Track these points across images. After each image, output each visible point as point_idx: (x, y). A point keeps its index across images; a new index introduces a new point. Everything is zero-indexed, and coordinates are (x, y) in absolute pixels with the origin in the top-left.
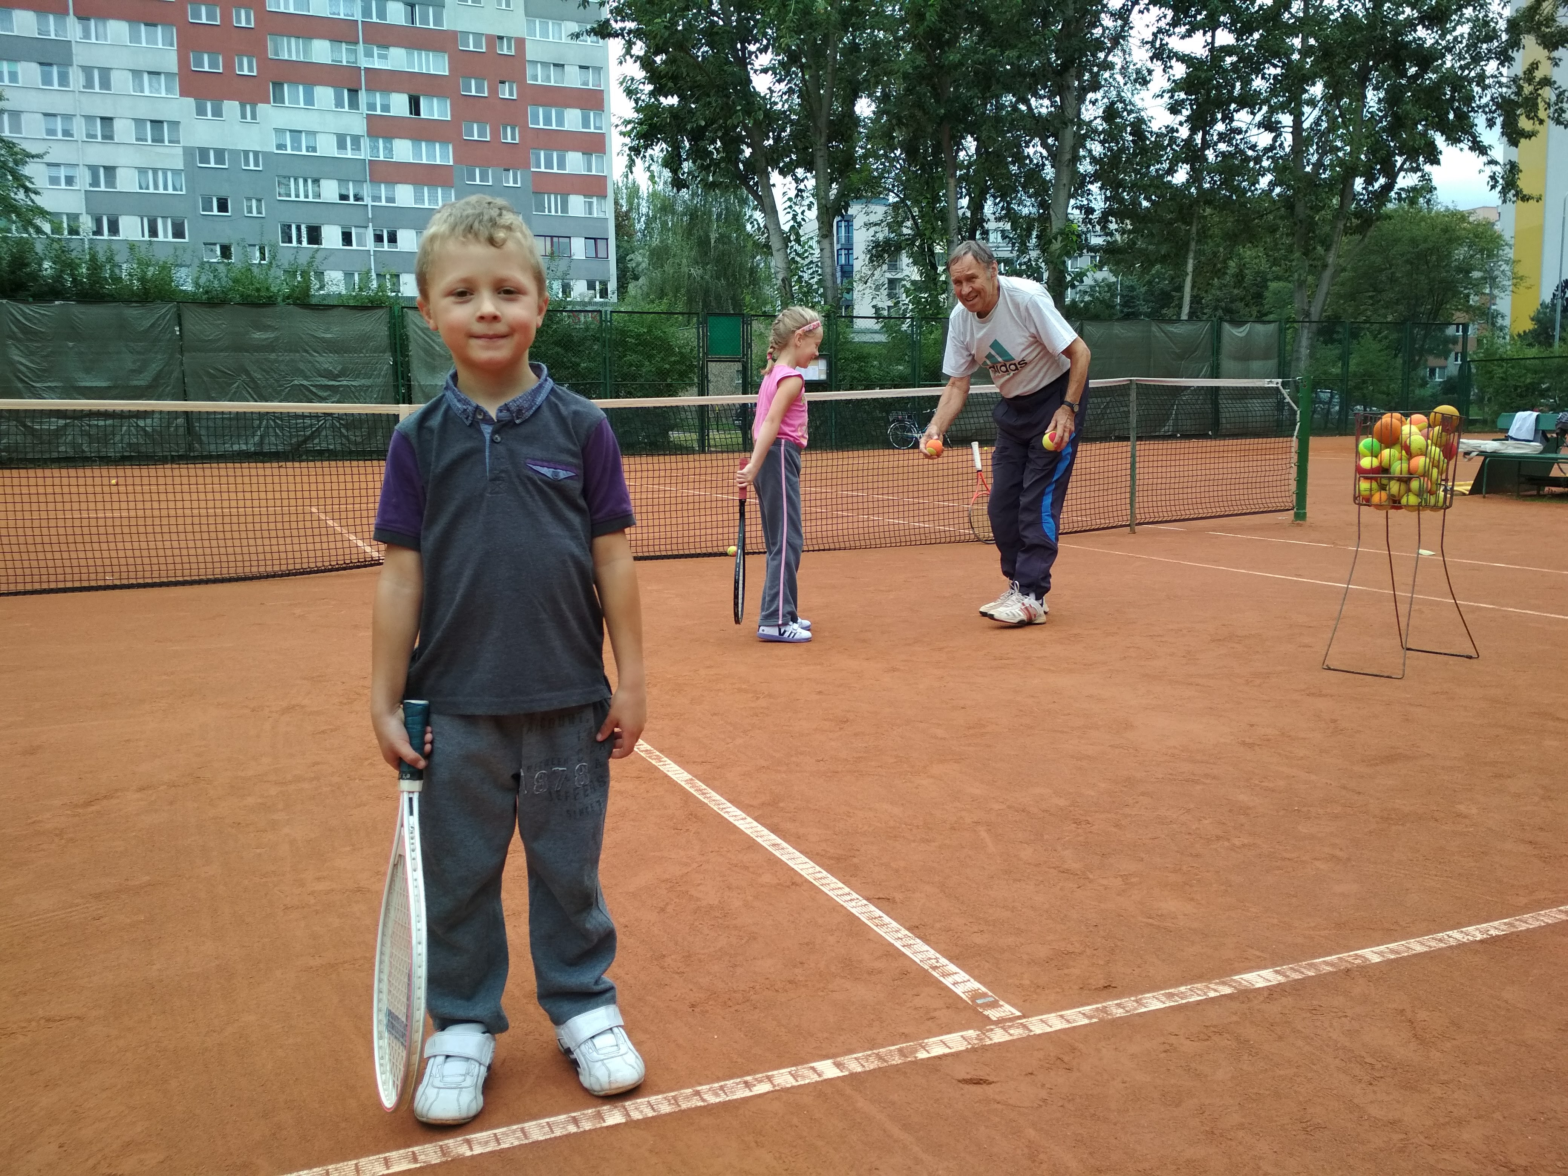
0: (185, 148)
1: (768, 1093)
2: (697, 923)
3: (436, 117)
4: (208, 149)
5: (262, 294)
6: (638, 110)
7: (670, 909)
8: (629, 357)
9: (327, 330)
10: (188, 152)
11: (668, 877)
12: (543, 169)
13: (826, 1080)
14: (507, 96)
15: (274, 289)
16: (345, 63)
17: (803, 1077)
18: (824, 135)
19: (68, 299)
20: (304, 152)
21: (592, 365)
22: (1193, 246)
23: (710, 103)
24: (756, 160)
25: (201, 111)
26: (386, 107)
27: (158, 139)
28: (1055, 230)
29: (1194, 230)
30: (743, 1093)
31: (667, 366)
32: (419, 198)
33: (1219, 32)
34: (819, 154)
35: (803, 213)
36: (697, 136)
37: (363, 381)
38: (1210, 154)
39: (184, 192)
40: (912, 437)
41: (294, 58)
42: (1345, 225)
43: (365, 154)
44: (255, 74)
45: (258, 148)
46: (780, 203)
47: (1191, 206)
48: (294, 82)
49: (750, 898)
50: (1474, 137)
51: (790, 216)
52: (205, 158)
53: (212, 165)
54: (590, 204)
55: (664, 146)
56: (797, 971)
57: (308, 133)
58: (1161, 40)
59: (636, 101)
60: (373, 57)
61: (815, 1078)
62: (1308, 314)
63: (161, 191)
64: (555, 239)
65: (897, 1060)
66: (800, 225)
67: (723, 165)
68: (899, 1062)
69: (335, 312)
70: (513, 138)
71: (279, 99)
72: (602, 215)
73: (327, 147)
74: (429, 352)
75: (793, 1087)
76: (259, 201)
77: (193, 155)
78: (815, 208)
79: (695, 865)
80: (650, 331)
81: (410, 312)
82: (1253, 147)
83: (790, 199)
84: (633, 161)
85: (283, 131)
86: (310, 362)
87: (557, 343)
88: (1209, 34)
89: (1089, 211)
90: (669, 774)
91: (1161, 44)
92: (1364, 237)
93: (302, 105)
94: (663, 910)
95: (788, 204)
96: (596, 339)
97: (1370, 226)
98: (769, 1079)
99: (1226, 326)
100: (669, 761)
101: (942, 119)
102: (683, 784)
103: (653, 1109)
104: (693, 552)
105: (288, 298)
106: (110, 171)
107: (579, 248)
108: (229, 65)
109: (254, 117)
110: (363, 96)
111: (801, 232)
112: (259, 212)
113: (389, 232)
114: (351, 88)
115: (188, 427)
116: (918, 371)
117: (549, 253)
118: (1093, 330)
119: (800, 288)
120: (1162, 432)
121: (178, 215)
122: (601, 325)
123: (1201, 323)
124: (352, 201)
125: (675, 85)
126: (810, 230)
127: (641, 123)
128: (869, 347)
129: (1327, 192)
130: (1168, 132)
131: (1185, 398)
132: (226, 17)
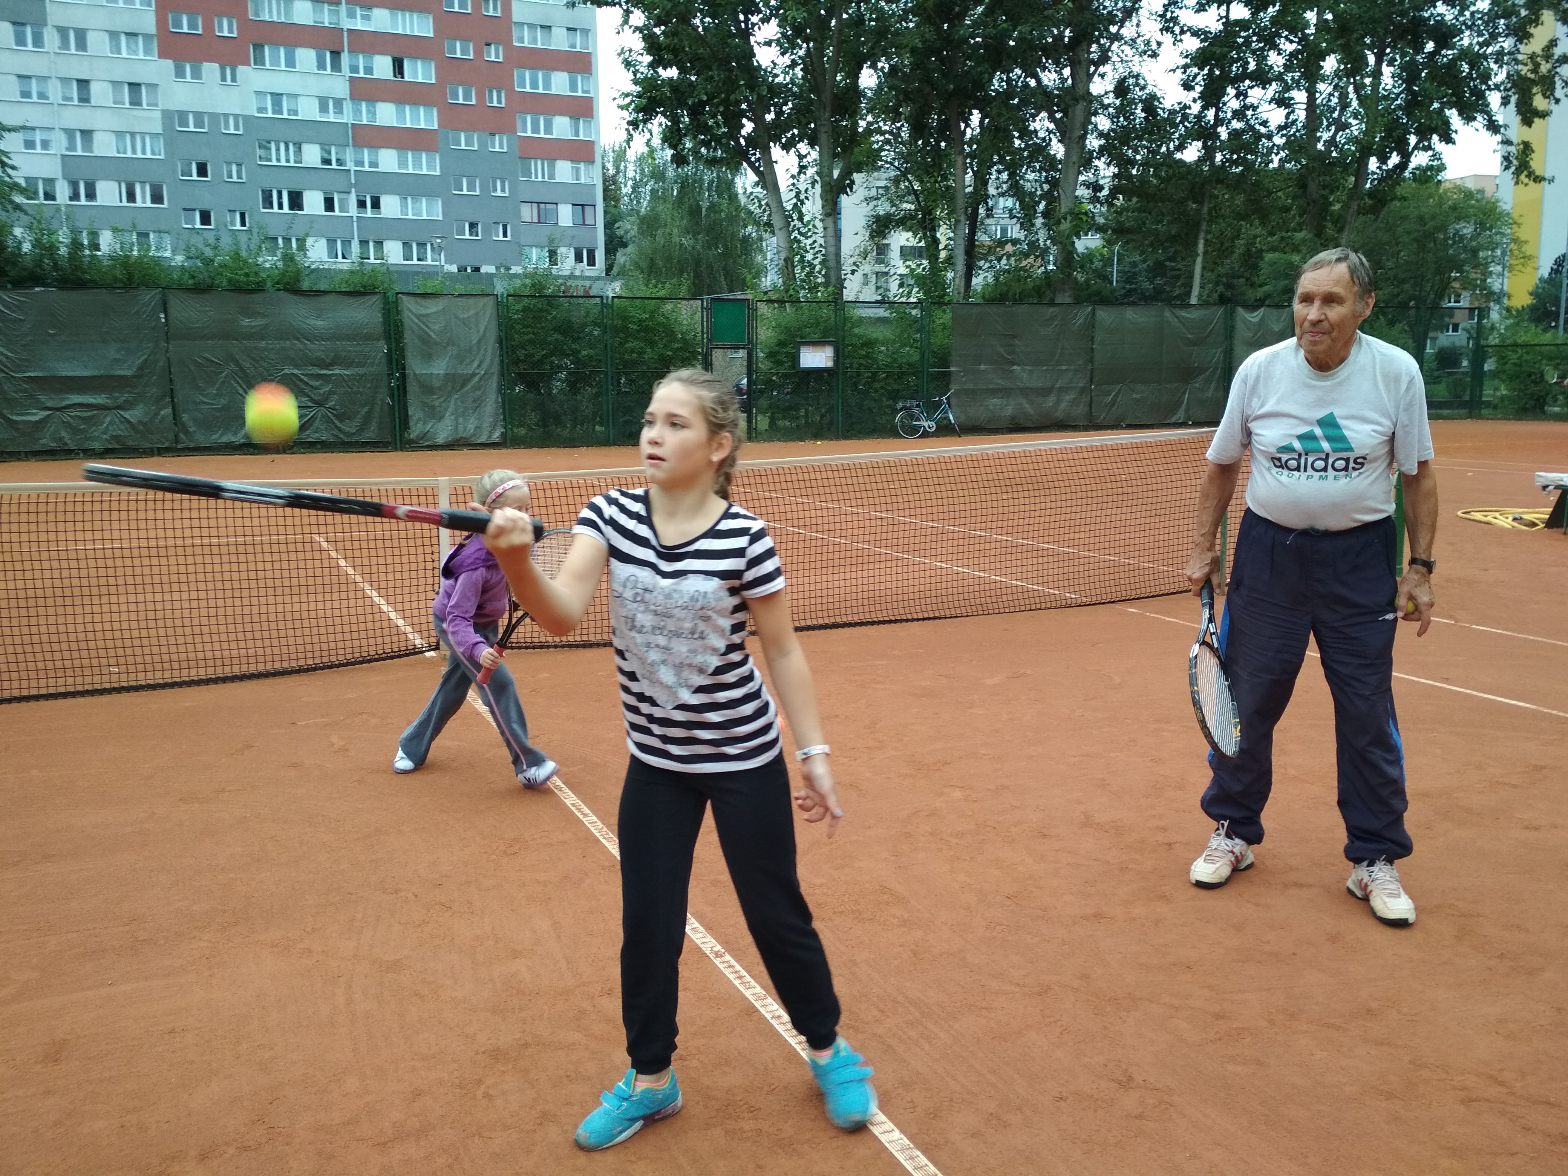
0: (163, 111)
3: (420, 80)
4: (187, 112)
5: (251, 279)
6: (636, 82)
8: (631, 344)
9: (318, 317)
10: (167, 116)
12: (529, 134)
14: (493, 59)
15: (263, 275)
16: (327, 25)
18: (829, 109)
19: (49, 286)
20: (285, 116)
21: (592, 352)
22: (1204, 226)
23: (712, 77)
24: (759, 136)
25: (180, 74)
26: (369, 70)
27: (136, 102)
28: (1064, 210)
29: (1205, 210)
31: (670, 353)
32: (403, 163)
33: (1233, 6)
34: (823, 129)
35: (806, 191)
36: (696, 112)
37: (356, 370)
38: (1223, 133)
39: (162, 157)
40: (920, 426)
41: (275, 19)
42: (1358, 206)
43: (347, 117)
44: (234, 35)
45: (238, 111)
46: (784, 182)
47: (1203, 185)
48: (275, 43)
50: (1490, 116)
51: (793, 194)
52: (183, 121)
53: (191, 129)
54: (578, 170)
55: (663, 120)
57: (289, 95)
58: (1172, 12)
59: (635, 74)
60: (355, 18)
63: (139, 155)
64: (542, 206)
66: (802, 203)
67: (724, 141)
69: (326, 298)
70: (499, 102)
71: (259, 61)
72: (589, 182)
73: (309, 110)
74: (425, 340)
76: (239, 165)
77: (171, 119)
78: (818, 187)
80: (652, 317)
81: (404, 297)
82: (1264, 123)
83: (793, 177)
84: (631, 135)
85: (265, 94)
86: (301, 350)
87: (557, 330)
88: (1224, 7)
89: (1096, 188)
91: (1172, 17)
92: (1378, 217)
93: (283, 67)
95: (791, 181)
96: (595, 324)
97: (1383, 206)
99: (1240, 310)
101: (951, 95)
105: (278, 283)
106: (87, 134)
107: (565, 215)
108: (208, 26)
109: (234, 79)
110: (345, 58)
111: (803, 210)
112: (240, 177)
113: (372, 198)
114: (333, 49)
115: (175, 419)
116: (926, 357)
117: (535, 220)
118: (1105, 315)
119: (803, 268)
120: (1173, 420)
121: (157, 179)
122: (602, 311)
123: (1214, 308)
124: (334, 166)
125: (676, 56)
126: (813, 207)
127: (639, 96)
128: (876, 332)
129: (1342, 172)
130: (1181, 109)
131: (1197, 385)
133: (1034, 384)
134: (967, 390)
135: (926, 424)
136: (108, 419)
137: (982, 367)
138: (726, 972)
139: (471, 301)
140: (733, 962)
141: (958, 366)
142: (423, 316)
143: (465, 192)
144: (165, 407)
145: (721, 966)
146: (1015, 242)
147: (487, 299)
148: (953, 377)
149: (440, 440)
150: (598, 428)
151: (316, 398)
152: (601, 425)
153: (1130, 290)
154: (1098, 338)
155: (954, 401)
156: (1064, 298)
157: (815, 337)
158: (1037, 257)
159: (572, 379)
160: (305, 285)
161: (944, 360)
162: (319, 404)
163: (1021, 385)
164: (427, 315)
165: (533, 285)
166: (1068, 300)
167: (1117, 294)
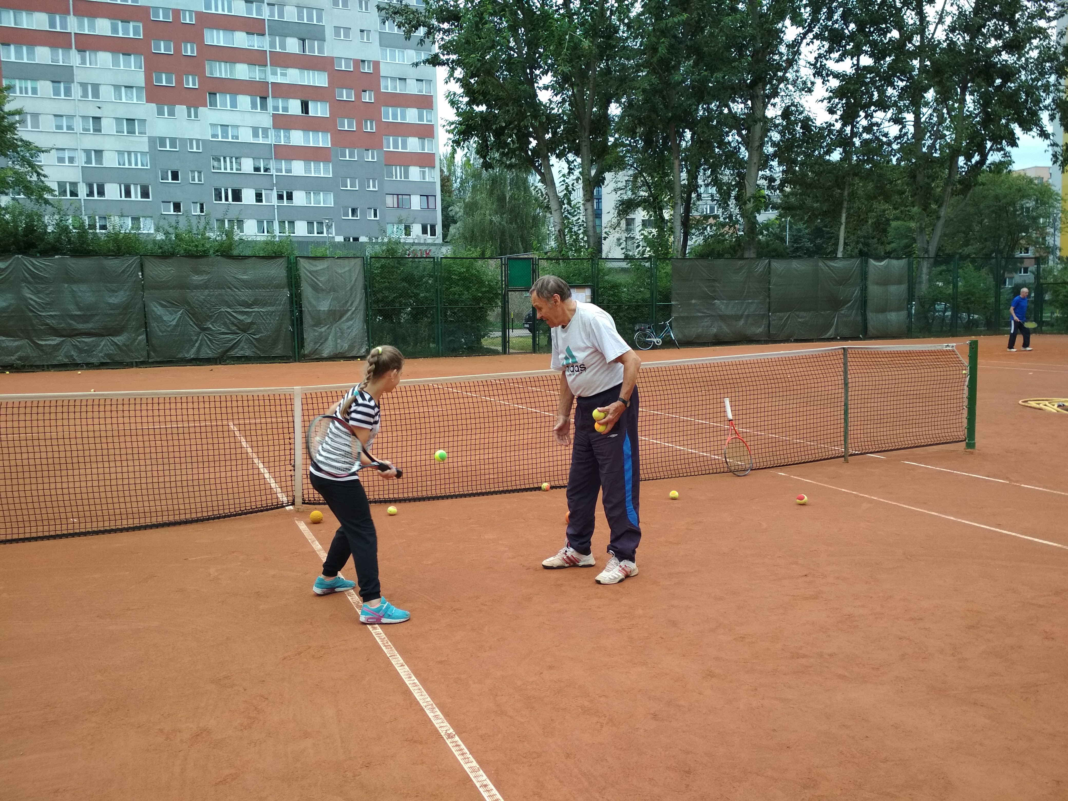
0: (149, 138)
3: (319, 115)
4: (165, 138)
5: (199, 249)
6: (458, 114)
8: (453, 289)
9: (244, 273)
10: (152, 140)
12: (391, 149)
14: (367, 101)
15: (208, 246)
16: (258, 80)
18: (587, 130)
19: (65, 254)
20: (230, 140)
21: (427, 294)
22: (845, 204)
23: (508, 111)
24: (541, 149)
25: (161, 113)
26: (285, 109)
27: (131, 132)
28: (748, 195)
29: (846, 193)
31: (480, 295)
32: (307, 170)
33: (862, 57)
34: (584, 144)
35: (573, 185)
36: (499, 134)
37: (269, 308)
38: (857, 141)
39: (149, 167)
40: (651, 342)
41: (224, 76)
42: (952, 189)
43: (271, 140)
44: (197, 87)
45: (199, 137)
46: (557, 178)
47: (844, 177)
48: (224, 92)
50: (1042, 127)
51: (564, 187)
52: (163, 144)
53: (168, 149)
54: (424, 173)
55: (476, 139)
57: (233, 126)
58: (821, 62)
59: (457, 109)
60: (277, 75)
62: (927, 251)
63: (133, 166)
64: (400, 197)
66: (570, 193)
67: (517, 153)
69: (250, 261)
70: (372, 128)
71: (213, 104)
72: (431, 180)
73: (246, 136)
74: (315, 288)
76: (200, 173)
77: (155, 143)
78: (580, 182)
80: (468, 271)
81: (301, 260)
82: (886, 135)
83: (564, 176)
84: (455, 150)
85: (216, 125)
86: (232, 295)
87: (404, 280)
88: (855, 58)
89: (771, 180)
91: (821, 65)
92: (966, 197)
93: (229, 108)
95: (562, 178)
96: (430, 276)
97: (970, 189)
99: (872, 261)
101: (670, 120)
105: (217, 251)
106: (99, 153)
107: (416, 202)
108: (179, 81)
109: (196, 116)
110: (270, 101)
111: (572, 198)
112: (200, 180)
113: (287, 193)
114: (262, 96)
115: (147, 342)
116: (654, 295)
117: (396, 206)
118: (778, 265)
119: (571, 237)
120: (827, 336)
121: (145, 182)
122: (434, 268)
123: (853, 260)
124: (262, 172)
125: (485, 98)
126: (578, 196)
127: (460, 124)
128: (621, 279)
129: (940, 167)
130: (827, 127)
131: (843, 312)
132: (178, 49)
133: (729, 312)
134: (683, 317)
135: (655, 340)
136: (103, 343)
137: (693, 301)
138: (453, 750)
139: (346, 261)
140: (460, 742)
141: (677, 301)
142: (314, 271)
143: (349, 188)
144: (140, 335)
145: (450, 745)
146: (716, 217)
147: (357, 260)
148: (673, 309)
149: (325, 355)
150: (432, 345)
151: (241, 327)
152: (434, 342)
153: (797, 248)
154: (773, 280)
155: (674, 324)
156: (751, 254)
157: (578, 282)
158: (730, 227)
159: (414, 312)
160: (235, 253)
161: (667, 298)
162: (244, 331)
163: (720, 313)
164: (317, 271)
165: (388, 251)
166: (753, 255)
167: (788, 250)
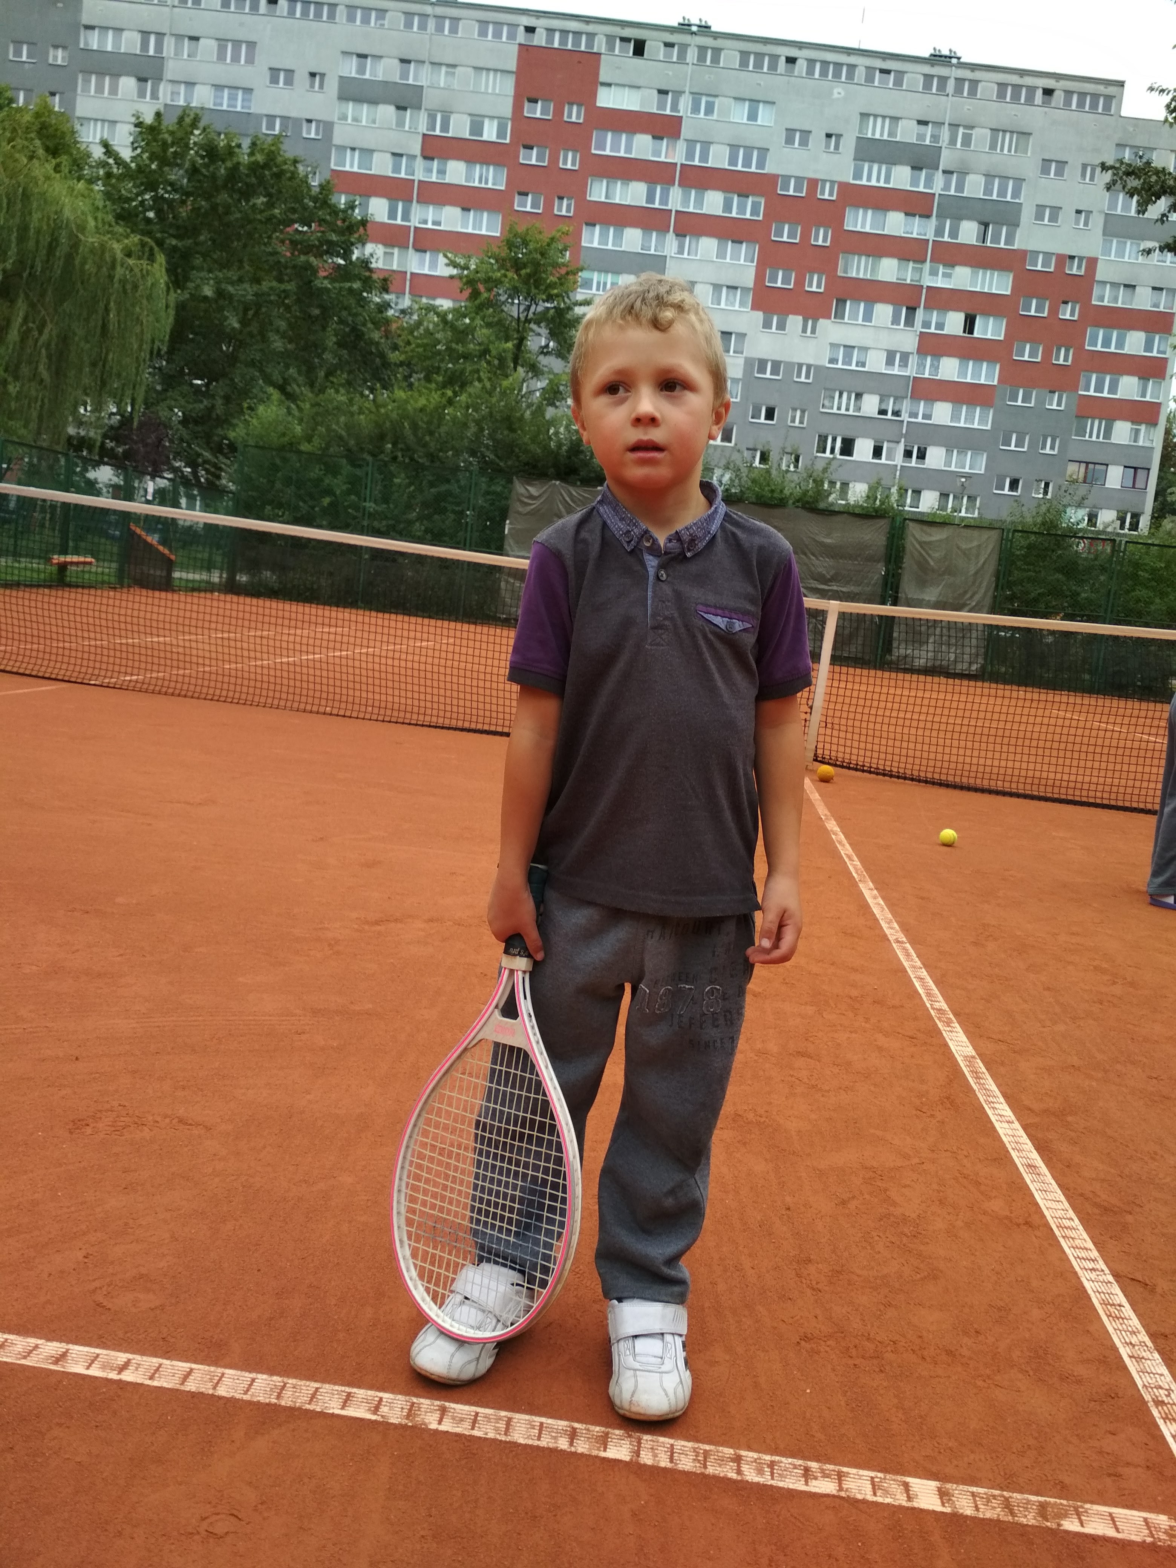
0: (746, 358)
1: (827, 1496)
2: (874, 1234)
3: (989, 336)
4: (766, 361)
5: (776, 495)
7: (852, 1205)
8: (1138, 593)
9: (828, 535)
10: (749, 363)
11: (875, 1164)
12: (1092, 393)
13: (914, 1509)
14: (1068, 317)
15: (787, 492)
16: (908, 282)
17: (886, 1492)
20: (853, 367)
21: (1091, 596)
25: (767, 325)
26: (940, 326)
30: (795, 1483)
32: (955, 417)
37: (852, 588)
39: (738, 400)
41: (861, 276)
43: (911, 371)
44: (822, 290)
45: (811, 362)
48: (857, 299)
49: (959, 1223)
52: (762, 370)
53: (768, 375)
54: (1137, 432)
56: (966, 1340)
57: (861, 348)
60: (937, 275)
61: (901, 1500)
64: (1091, 466)
65: (1029, 1519)
68: (1032, 1522)
69: (839, 518)
70: (1066, 360)
72: (1148, 444)
73: (876, 363)
74: (923, 566)
75: (864, 1502)
76: (803, 412)
77: (752, 366)
79: (916, 1161)
80: (1167, 567)
81: (911, 525)
85: (838, 346)
86: (806, 564)
87: (1060, 569)
90: (951, 1044)
93: (860, 322)
94: (844, 1203)
96: (1103, 569)
98: (840, 1476)
100: (959, 1029)
102: (959, 1059)
103: (671, 1460)
104: (1127, 804)
105: (798, 501)
107: (1115, 477)
108: (800, 282)
109: (813, 331)
110: (920, 314)
112: (801, 422)
113: (919, 449)
114: (910, 305)
117: (1081, 479)
122: (1112, 556)
124: (889, 416)
132: (805, 236)
139: (976, 533)
142: (925, 542)
143: (1012, 448)
147: (993, 532)
149: (919, 665)
152: (1088, 672)
160: (822, 505)
164: (930, 543)
165: (1043, 523)
